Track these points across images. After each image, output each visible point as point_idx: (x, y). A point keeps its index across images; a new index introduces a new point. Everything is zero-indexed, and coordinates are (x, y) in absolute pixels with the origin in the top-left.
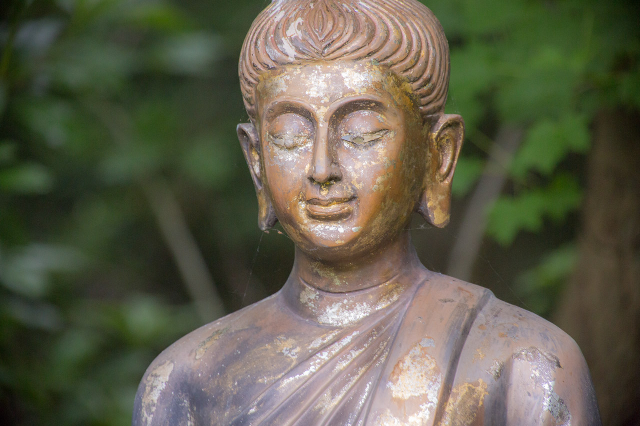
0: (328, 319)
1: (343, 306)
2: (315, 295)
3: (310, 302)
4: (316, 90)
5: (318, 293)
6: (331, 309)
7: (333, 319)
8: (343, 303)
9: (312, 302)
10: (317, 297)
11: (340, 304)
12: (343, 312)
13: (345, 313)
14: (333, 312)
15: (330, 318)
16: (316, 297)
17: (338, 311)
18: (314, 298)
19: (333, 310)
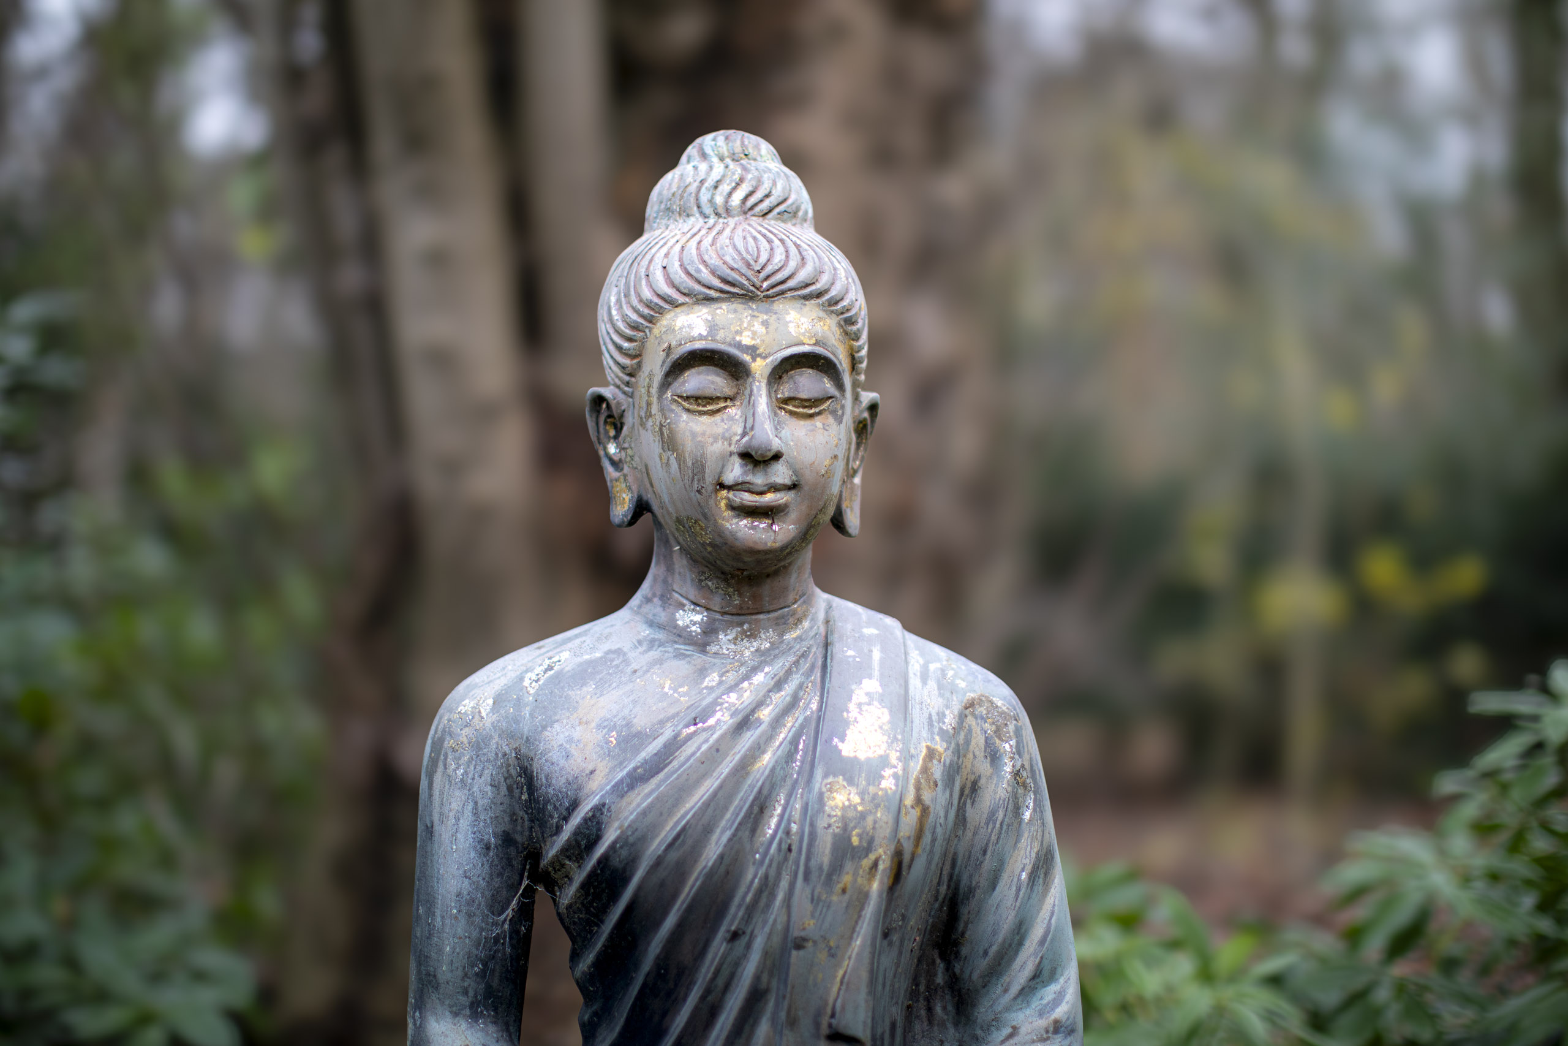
0: (721, 648)
1: (744, 633)
2: (701, 617)
3: (694, 625)
4: (751, 335)
5: (705, 614)
6: (726, 635)
7: (728, 649)
8: (743, 629)
9: (698, 625)
10: (705, 618)
11: (739, 629)
12: (742, 640)
13: (744, 641)
14: (729, 640)
15: (724, 647)
16: (702, 619)
17: (736, 639)
18: (699, 620)
19: (729, 637)
